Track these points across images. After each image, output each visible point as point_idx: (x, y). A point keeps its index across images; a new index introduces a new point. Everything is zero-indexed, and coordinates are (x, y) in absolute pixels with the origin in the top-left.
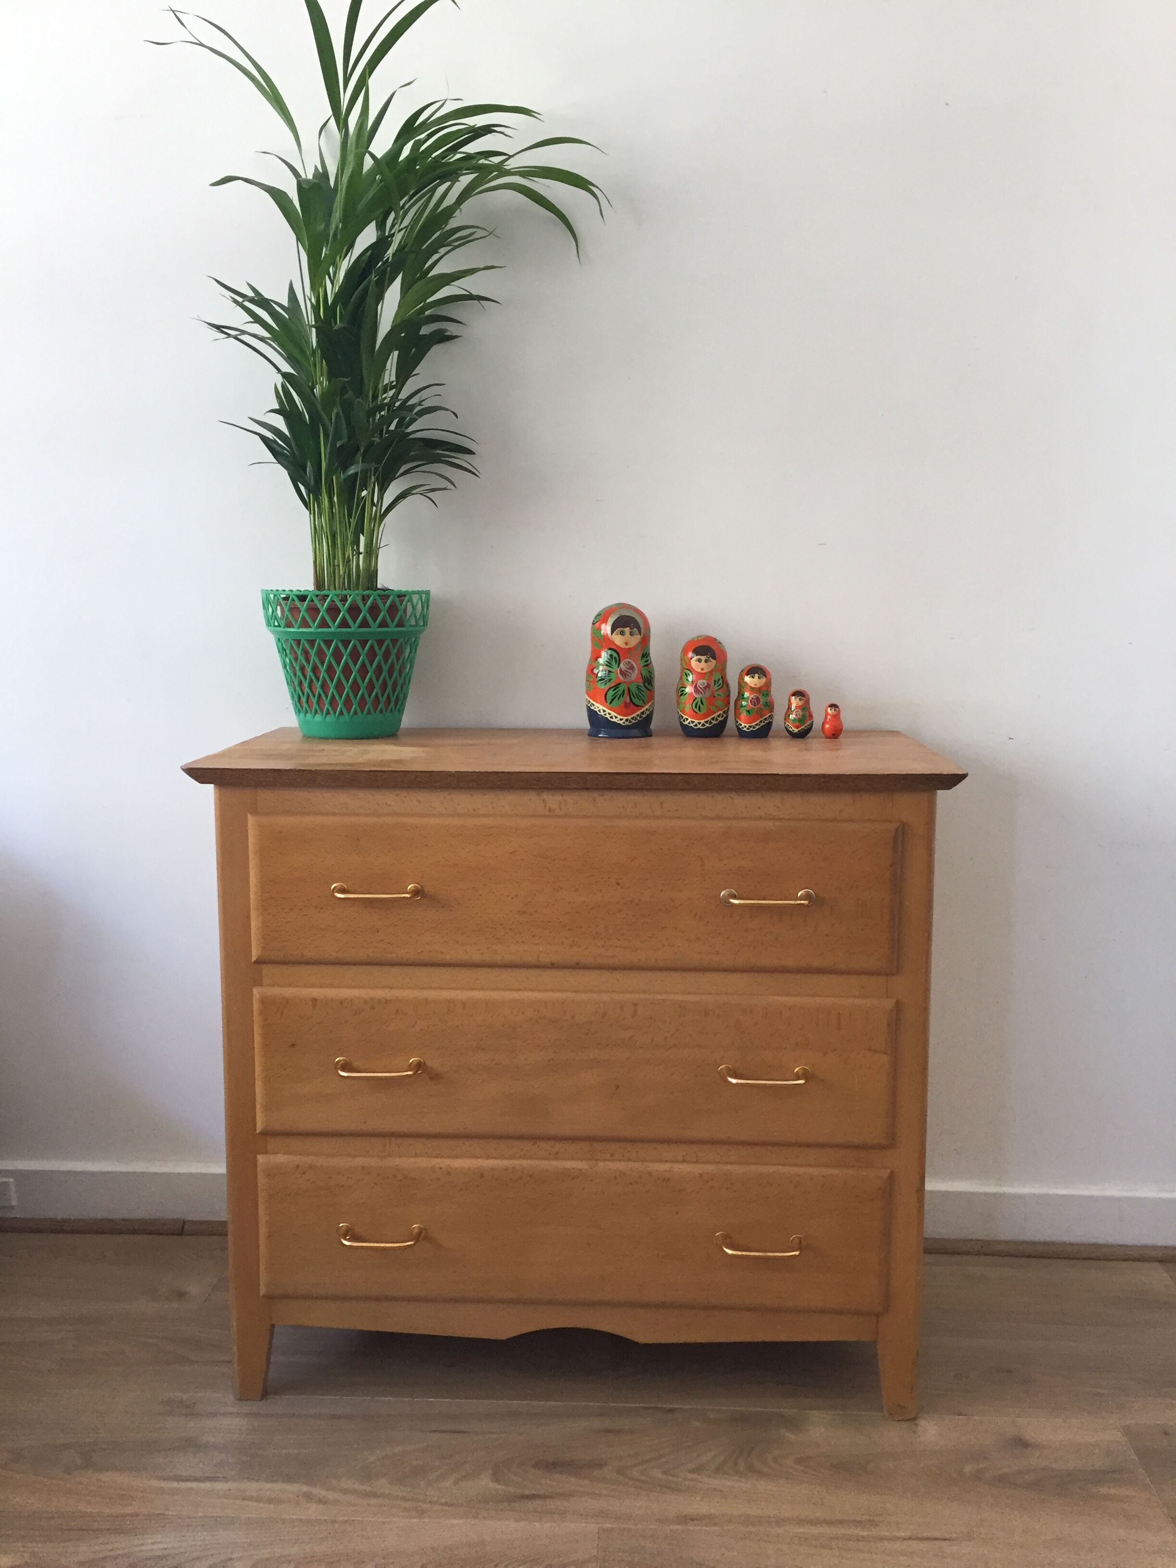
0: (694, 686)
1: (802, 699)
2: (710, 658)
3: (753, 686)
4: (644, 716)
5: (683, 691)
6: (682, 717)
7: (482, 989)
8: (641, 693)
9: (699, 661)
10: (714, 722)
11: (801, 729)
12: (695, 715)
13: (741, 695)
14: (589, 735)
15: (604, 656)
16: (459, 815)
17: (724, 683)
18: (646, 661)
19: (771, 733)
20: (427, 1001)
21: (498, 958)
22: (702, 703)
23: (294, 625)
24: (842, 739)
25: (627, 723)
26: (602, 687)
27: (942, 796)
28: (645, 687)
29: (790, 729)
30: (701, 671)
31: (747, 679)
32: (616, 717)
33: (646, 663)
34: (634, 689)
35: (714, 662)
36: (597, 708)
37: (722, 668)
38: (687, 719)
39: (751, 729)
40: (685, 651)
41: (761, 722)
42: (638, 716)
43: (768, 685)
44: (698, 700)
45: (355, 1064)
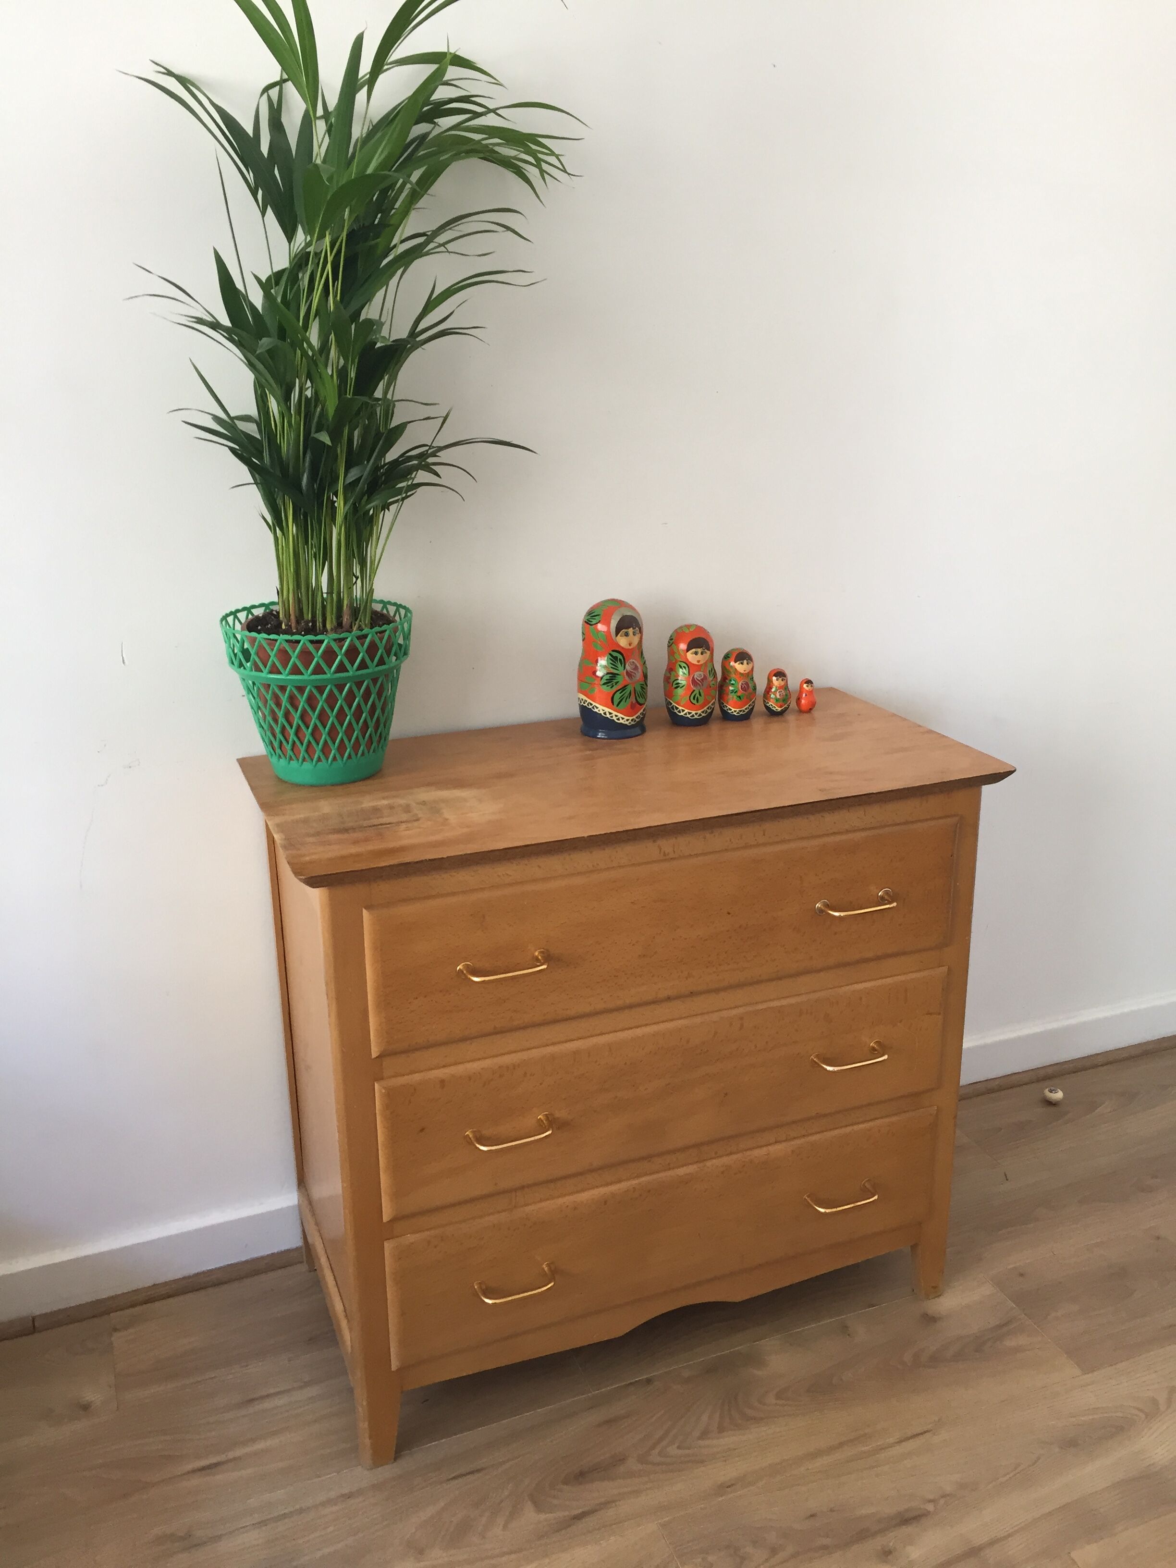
0: (691, 678)
2: (706, 650)
3: (742, 672)
4: (643, 713)
5: (678, 683)
6: (677, 708)
7: (605, 1033)
8: (642, 690)
9: (696, 653)
11: (784, 708)
12: (691, 705)
15: (604, 660)
16: (579, 874)
20: (553, 1057)
22: (700, 695)
25: (633, 723)
26: (608, 689)
28: (644, 686)
29: (772, 709)
30: (698, 664)
31: (736, 665)
32: (623, 719)
34: (638, 689)
35: (708, 652)
37: (711, 656)
38: (682, 710)
39: (741, 713)
40: (676, 642)
41: (750, 706)
43: (752, 669)
44: (697, 692)
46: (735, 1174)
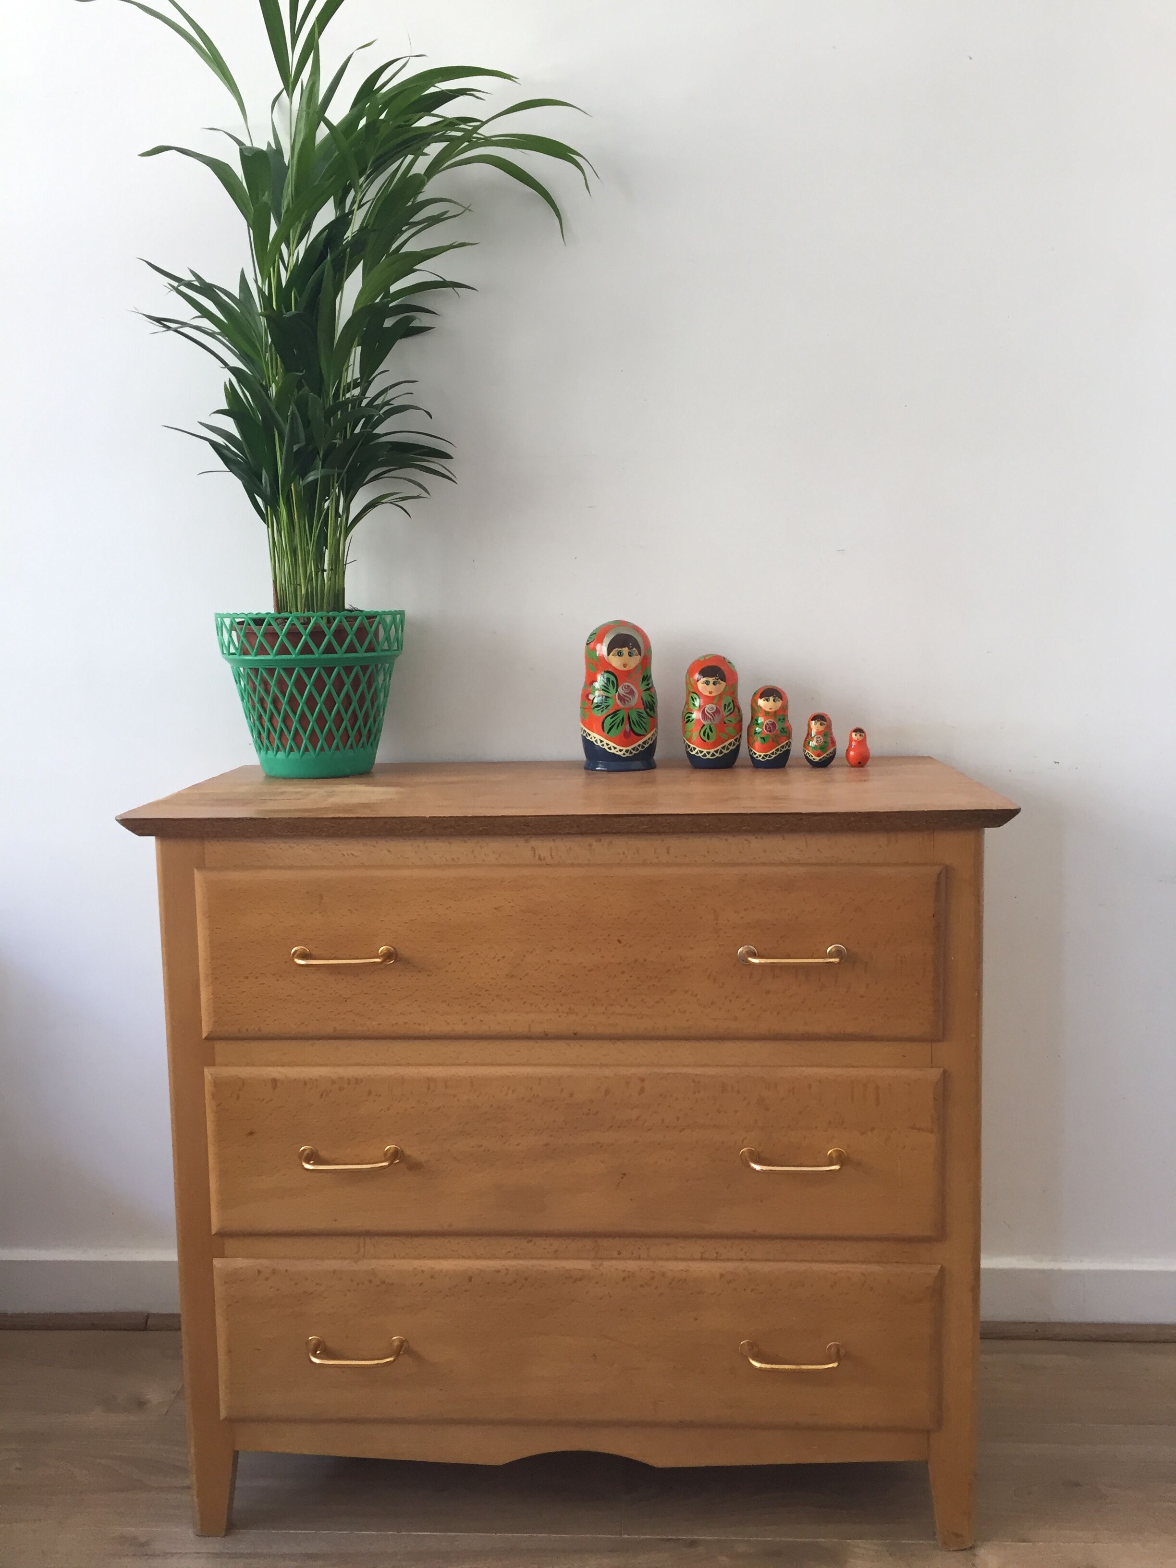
0: (701, 711)
1: (824, 724)
2: (719, 680)
3: (767, 709)
4: (646, 746)
5: (689, 717)
6: (689, 746)
7: (467, 1064)
8: (640, 719)
9: (707, 683)
10: (725, 751)
11: (823, 758)
12: (703, 743)
13: (754, 720)
14: (585, 768)
15: (600, 680)
16: (436, 866)
17: (735, 708)
18: (648, 685)
19: (789, 762)
20: (403, 1080)
21: (484, 1029)
22: (711, 731)
23: (251, 652)
24: (870, 768)
25: (627, 755)
26: (598, 714)
27: (990, 834)
28: (647, 712)
29: (811, 758)
30: (710, 695)
31: (761, 702)
32: (615, 748)
33: (647, 687)
34: (634, 716)
35: (723, 684)
36: (593, 738)
37: (732, 691)
38: (695, 749)
39: (767, 758)
40: (691, 673)
41: (777, 750)
42: (639, 746)
43: (784, 709)
44: (707, 727)
45: (323, 1153)
46: (642, 1286)
